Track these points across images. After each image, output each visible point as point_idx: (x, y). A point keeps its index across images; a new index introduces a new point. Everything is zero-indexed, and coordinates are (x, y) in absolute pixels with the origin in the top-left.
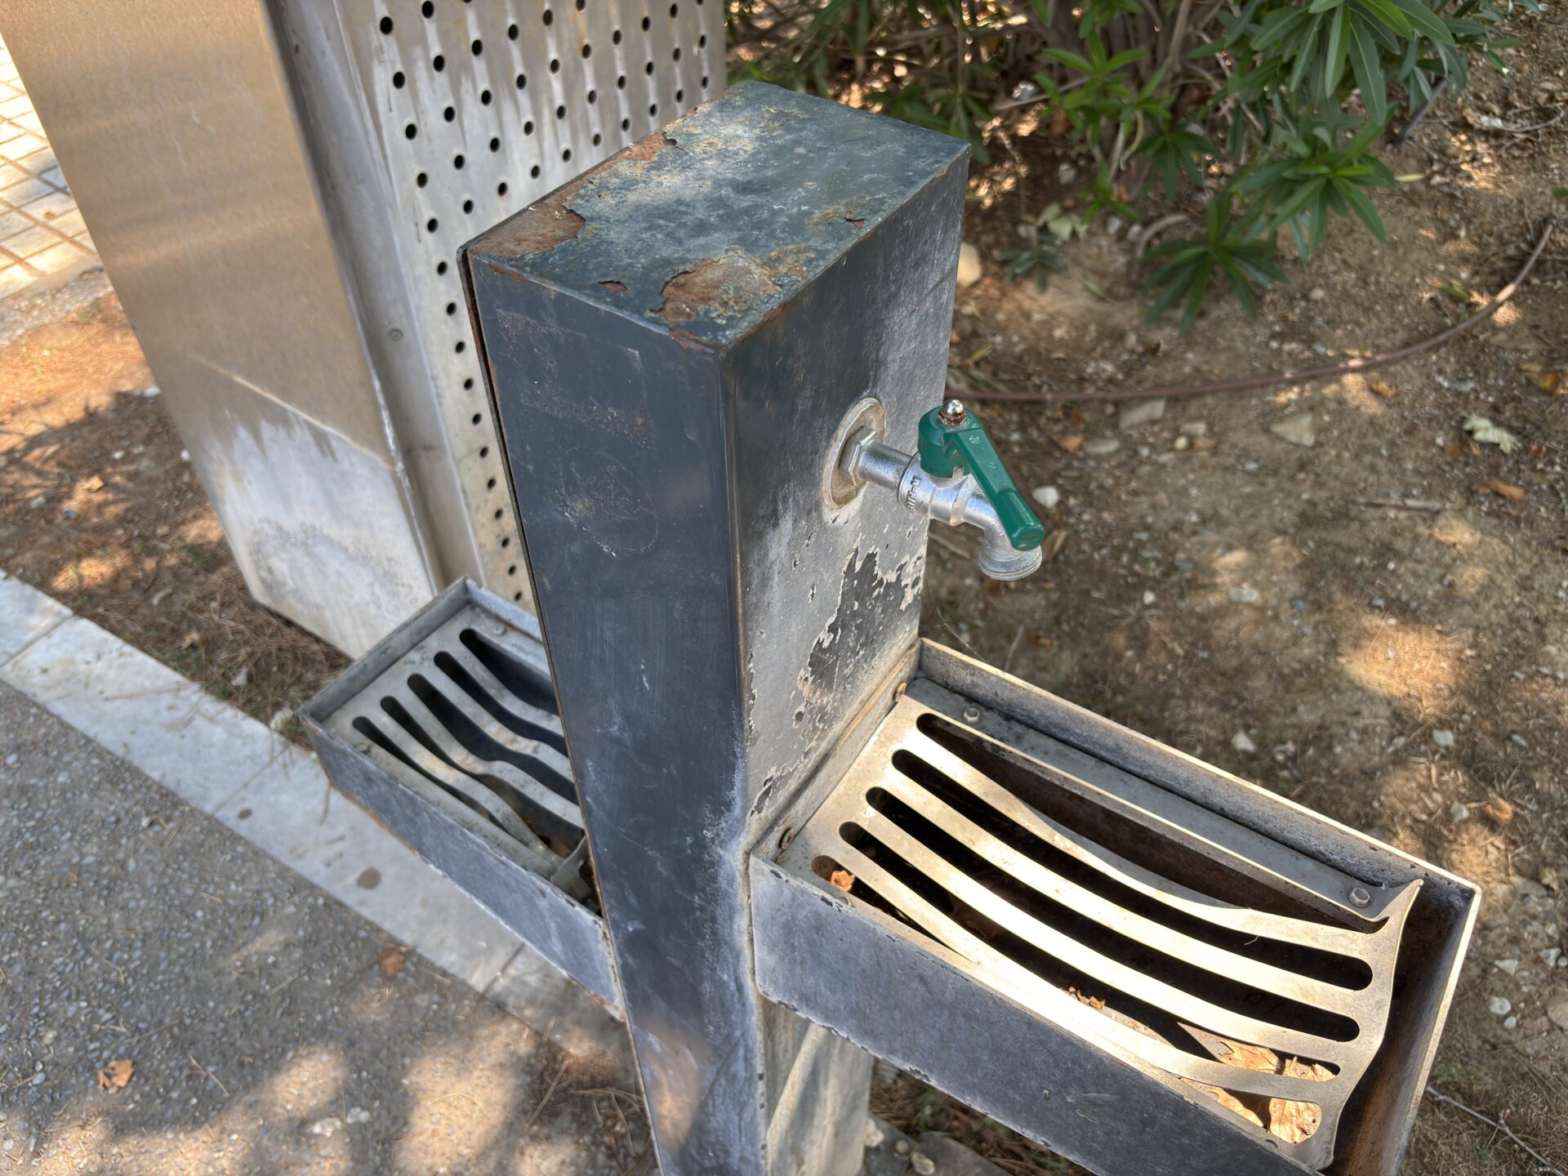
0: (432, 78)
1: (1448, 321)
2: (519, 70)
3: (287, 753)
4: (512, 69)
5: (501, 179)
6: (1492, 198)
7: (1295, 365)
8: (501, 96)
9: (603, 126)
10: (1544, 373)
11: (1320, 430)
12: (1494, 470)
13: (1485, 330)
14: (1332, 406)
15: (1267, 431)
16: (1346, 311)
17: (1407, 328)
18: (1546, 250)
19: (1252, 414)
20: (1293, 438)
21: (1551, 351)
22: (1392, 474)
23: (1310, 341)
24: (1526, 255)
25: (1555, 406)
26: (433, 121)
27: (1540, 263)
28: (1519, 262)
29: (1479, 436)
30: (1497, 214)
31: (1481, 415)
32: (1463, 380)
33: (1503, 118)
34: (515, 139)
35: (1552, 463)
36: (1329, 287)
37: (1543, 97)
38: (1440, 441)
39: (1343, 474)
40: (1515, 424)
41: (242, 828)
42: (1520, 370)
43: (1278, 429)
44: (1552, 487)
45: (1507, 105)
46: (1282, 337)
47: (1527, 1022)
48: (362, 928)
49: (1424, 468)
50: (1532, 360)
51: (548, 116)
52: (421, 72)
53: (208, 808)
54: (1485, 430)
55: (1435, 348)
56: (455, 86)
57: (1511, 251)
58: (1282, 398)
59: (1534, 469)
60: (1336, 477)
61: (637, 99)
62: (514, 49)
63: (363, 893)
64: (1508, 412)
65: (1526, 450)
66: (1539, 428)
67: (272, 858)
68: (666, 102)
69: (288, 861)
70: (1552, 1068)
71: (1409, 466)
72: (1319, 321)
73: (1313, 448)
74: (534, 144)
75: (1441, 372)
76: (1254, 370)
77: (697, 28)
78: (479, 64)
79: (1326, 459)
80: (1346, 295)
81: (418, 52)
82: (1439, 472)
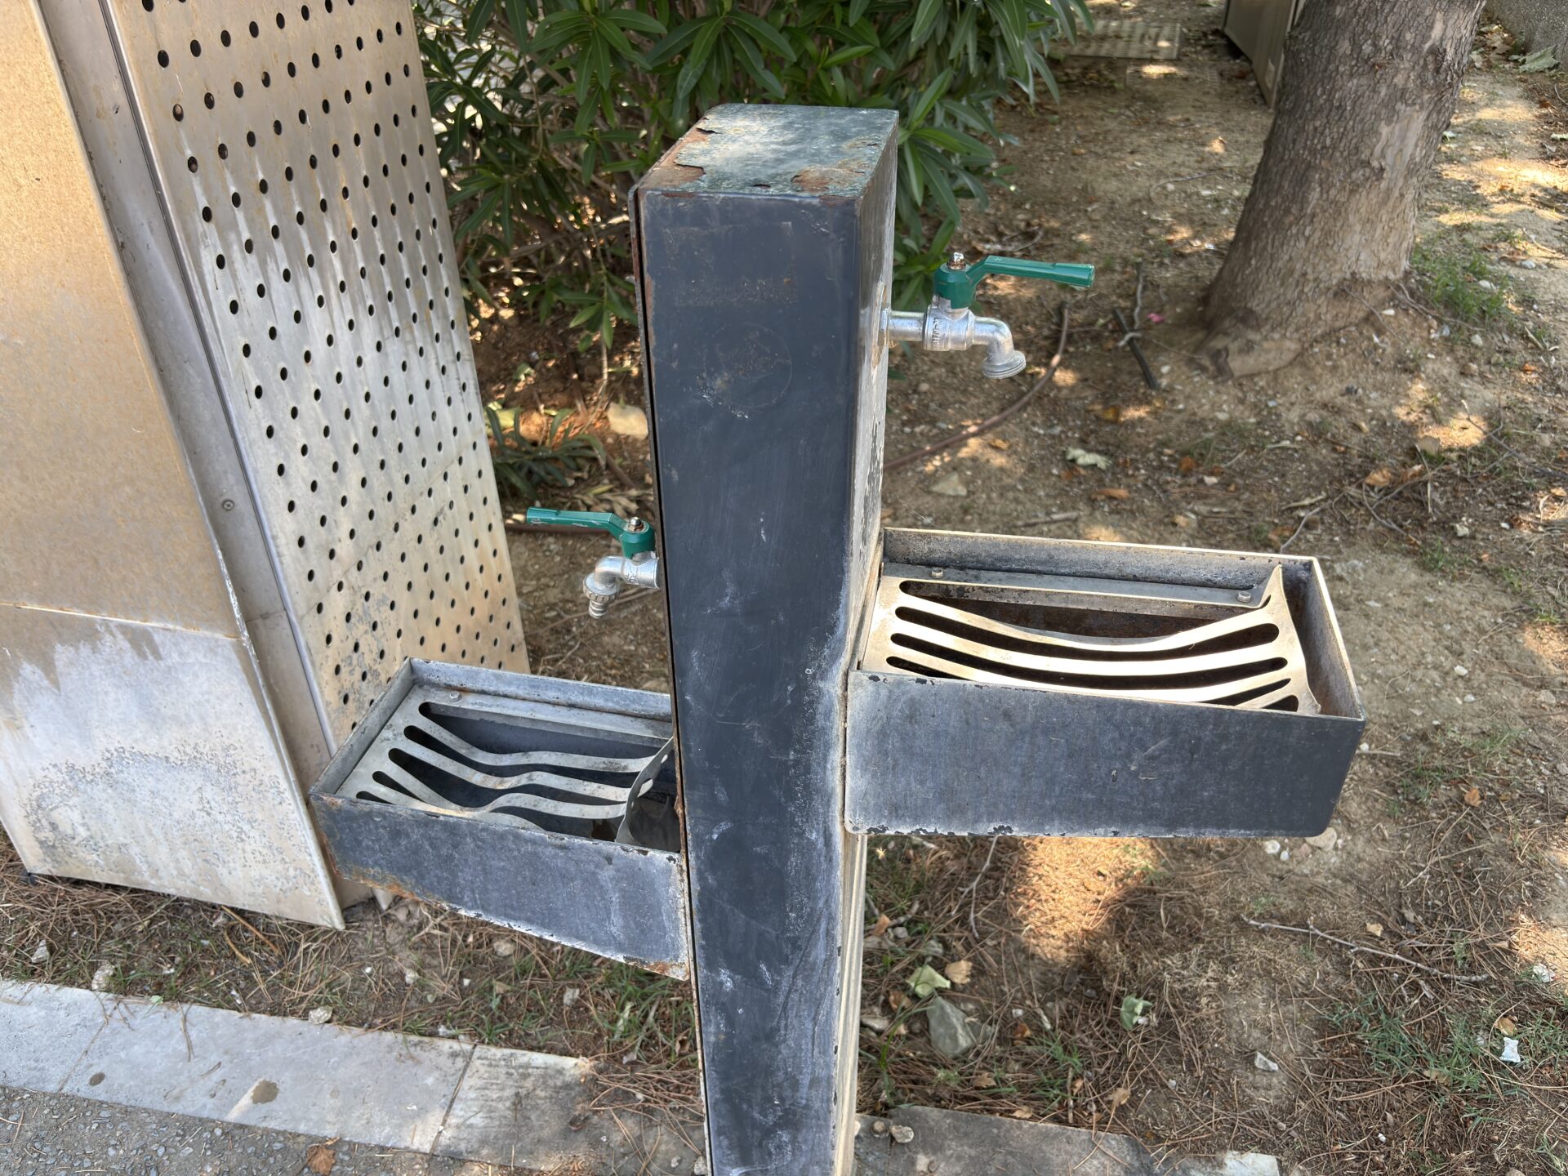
0: (245, 259)
1: (1024, 388)
2: (308, 251)
3: (121, 1006)
4: (303, 251)
5: (306, 348)
6: (1018, 299)
7: (929, 441)
8: (298, 273)
9: (374, 298)
10: (1106, 408)
11: (967, 483)
12: (1101, 482)
13: (1052, 390)
14: (969, 463)
15: (929, 493)
16: (950, 395)
17: (997, 399)
18: (1070, 327)
19: (913, 483)
20: (951, 493)
21: (1103, 394)
22: (1031, 501)
23: (933, 422)
24: (1059, 332)
25: (1122, 430)
26: (249, 299)
27: (1070, 336)
28: (1055, 339)
29: (1081, 461)
30: (1026, 309)
31: (1075, 448)
32: (1052, 426)
33: (1000, 242)
34: (313, 312)
35: (1138, 469)
36: (930, 381)
37: (1023, 225)
38: (1055, 471)
39: (998, 508)
40: (1101, 448)
41: (100, 1093)
42: (1088, 411)
43: (936, 488)
44: (1145, 485)
45: (1000, 235)
46: (911, 423)
47: (1296, 852)
48: (276, 1140)
49: (1053, 493)
50: (1092, 403)
51: (333, 290)
52: (236, 253)
53: (52, 1087)
54: (1085, 458)
55: (1023, 408)
56: (263, 264)
57: (1046, 332)
58: (930, 468)
59: (1127, 475)
60: (994, 513)
61: (395, 273)
62: (303, 232)
63: (264, 1108)
64: (1092, 441)
65: (1116, 464)
66: (1118, 447)
67: (146, 1110)
68: (417, 277)
69: (166, 1108)
70: (1327, 878)
71: (1042, 493)
72: (933, 406)
73: (968, 496)
74: (327, 315)
75: (1034, 424)
76: (901, 452)
77: (429, 213)
78: (278, 246)
79: (981, 502)
80: (944, 386)
81: (232, 237)
82: (1063, 493)
